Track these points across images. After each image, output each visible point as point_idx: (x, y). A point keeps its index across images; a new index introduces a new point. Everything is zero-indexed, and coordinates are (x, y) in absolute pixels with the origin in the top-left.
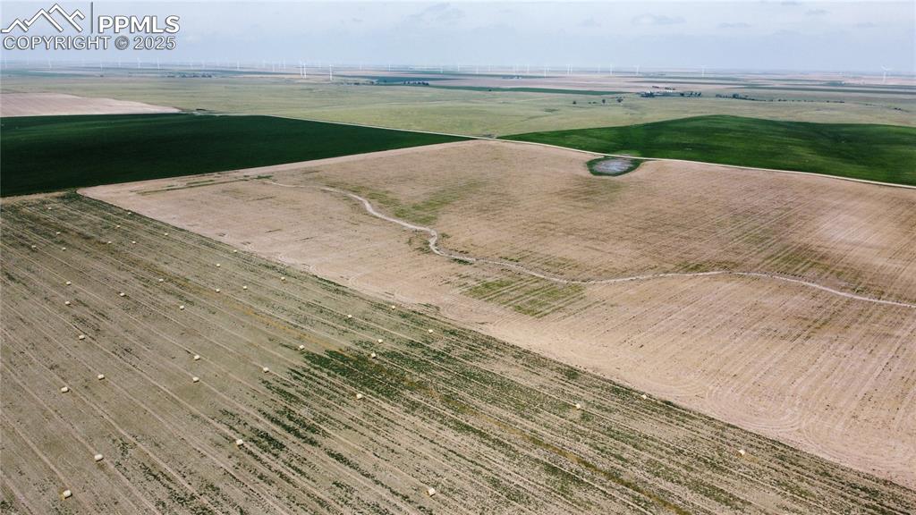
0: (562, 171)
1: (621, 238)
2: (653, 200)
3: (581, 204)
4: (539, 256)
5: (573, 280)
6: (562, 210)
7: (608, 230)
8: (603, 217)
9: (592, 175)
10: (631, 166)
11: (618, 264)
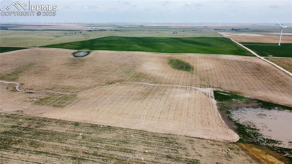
0: (64, 57)
1: (87, 77)
2: (96, 64)
3: (72, 67)
4: (60, 86)
5: (73, 93)
6: (66, 70)
7: (83, 75)
8: (81, 71)
9: (74, 57)
10: (87, 53)
11: (88, 85)
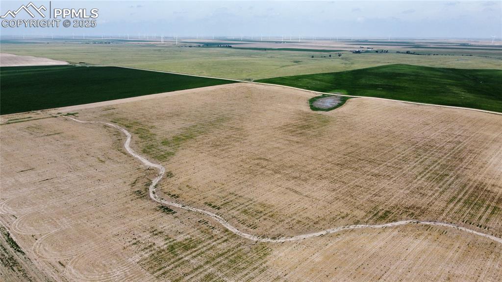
0: (290, 107)
1: (321, 177)
2: (353, 135)
3: (295, 139)
4: (241, 201)
5: (263, 237)
6: (278, 145)
7: (310, 167)
8: (310, 153)
9: (310, 111)
10: (340, 102)
